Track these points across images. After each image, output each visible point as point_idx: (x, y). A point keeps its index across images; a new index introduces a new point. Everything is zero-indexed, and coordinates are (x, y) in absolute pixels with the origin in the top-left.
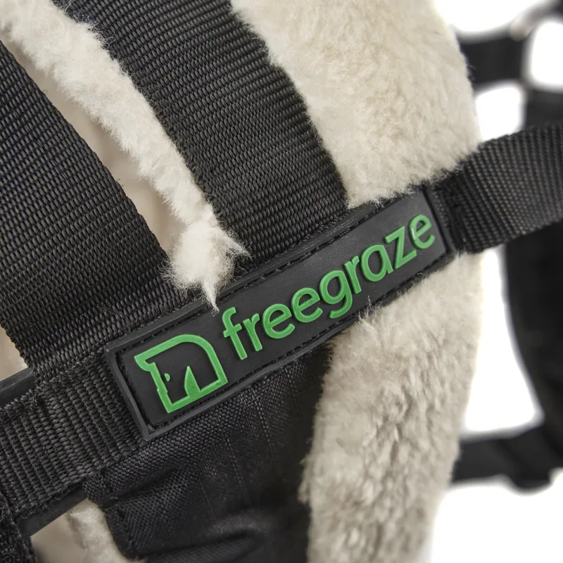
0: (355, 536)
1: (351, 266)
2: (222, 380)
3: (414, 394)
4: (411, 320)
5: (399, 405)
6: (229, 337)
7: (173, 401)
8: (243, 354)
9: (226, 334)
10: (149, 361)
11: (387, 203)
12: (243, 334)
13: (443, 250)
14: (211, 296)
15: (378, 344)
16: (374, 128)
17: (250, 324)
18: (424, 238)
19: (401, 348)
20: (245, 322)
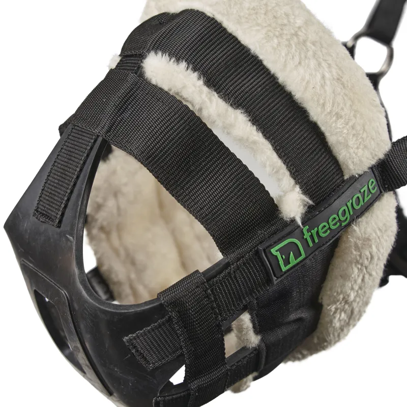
0: (343, 315)
1: (349, 204)
2: (303, 256)
3: (374, 254)
4: (372, 224)
5: (367, 259)
6: (306, 239)
7: (285, 266)
8: (311, 244)
9: (305, 237)
10: (276, 251)
11: (360, 176)
12: (312, 236)
13: (379, 192)
14: (299, 222)
15: (360, 235)
16: (356, 146)
17: (314, 232)
18: (374, 189)
19: (369, 236)
20: (312, 231)
